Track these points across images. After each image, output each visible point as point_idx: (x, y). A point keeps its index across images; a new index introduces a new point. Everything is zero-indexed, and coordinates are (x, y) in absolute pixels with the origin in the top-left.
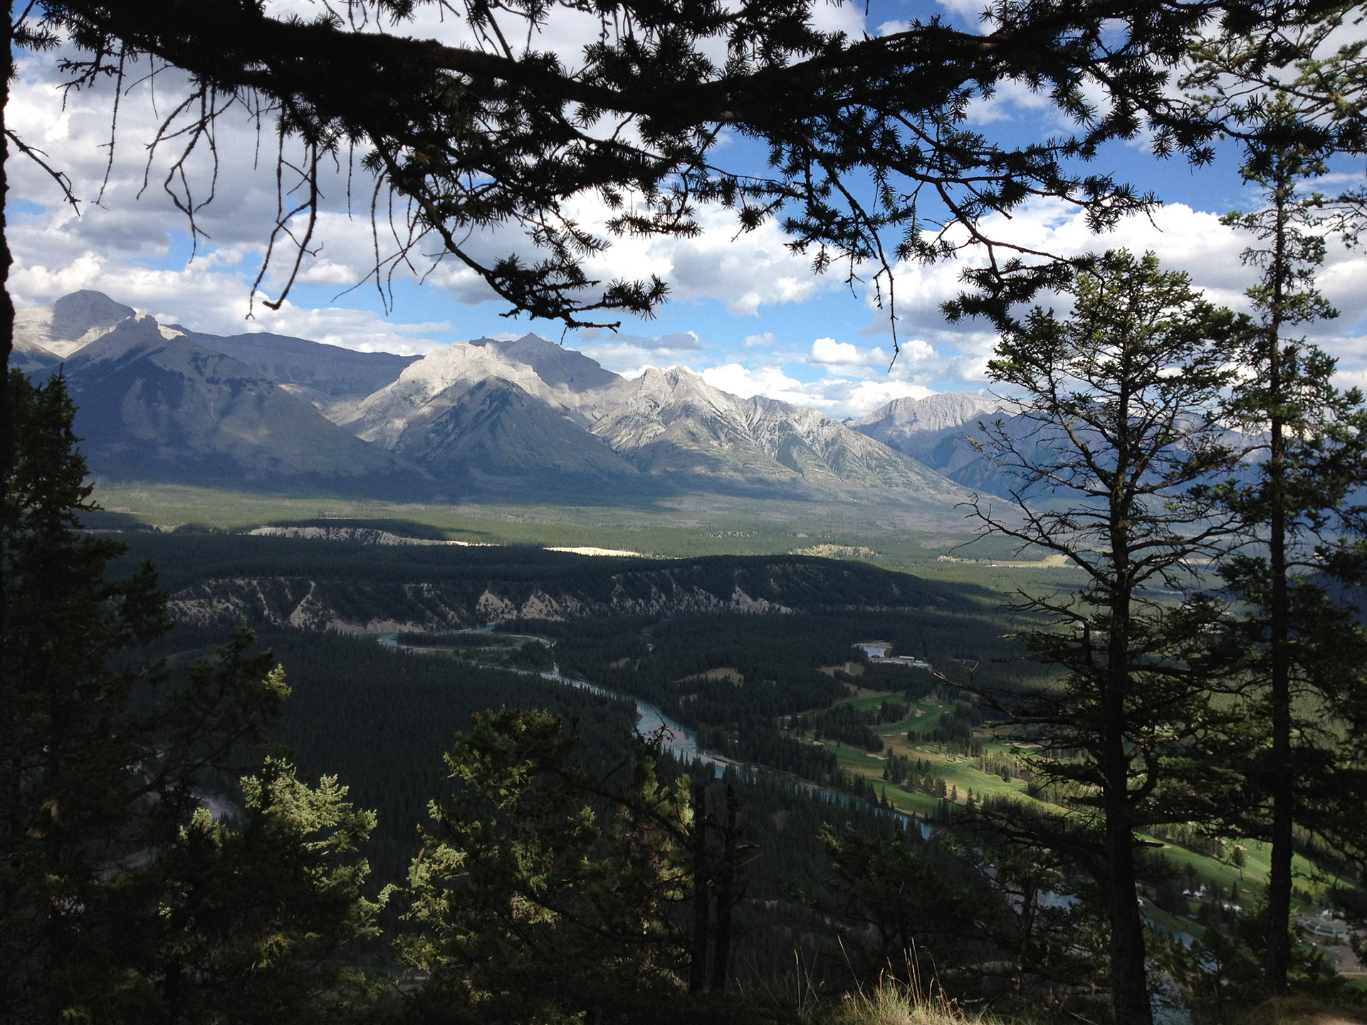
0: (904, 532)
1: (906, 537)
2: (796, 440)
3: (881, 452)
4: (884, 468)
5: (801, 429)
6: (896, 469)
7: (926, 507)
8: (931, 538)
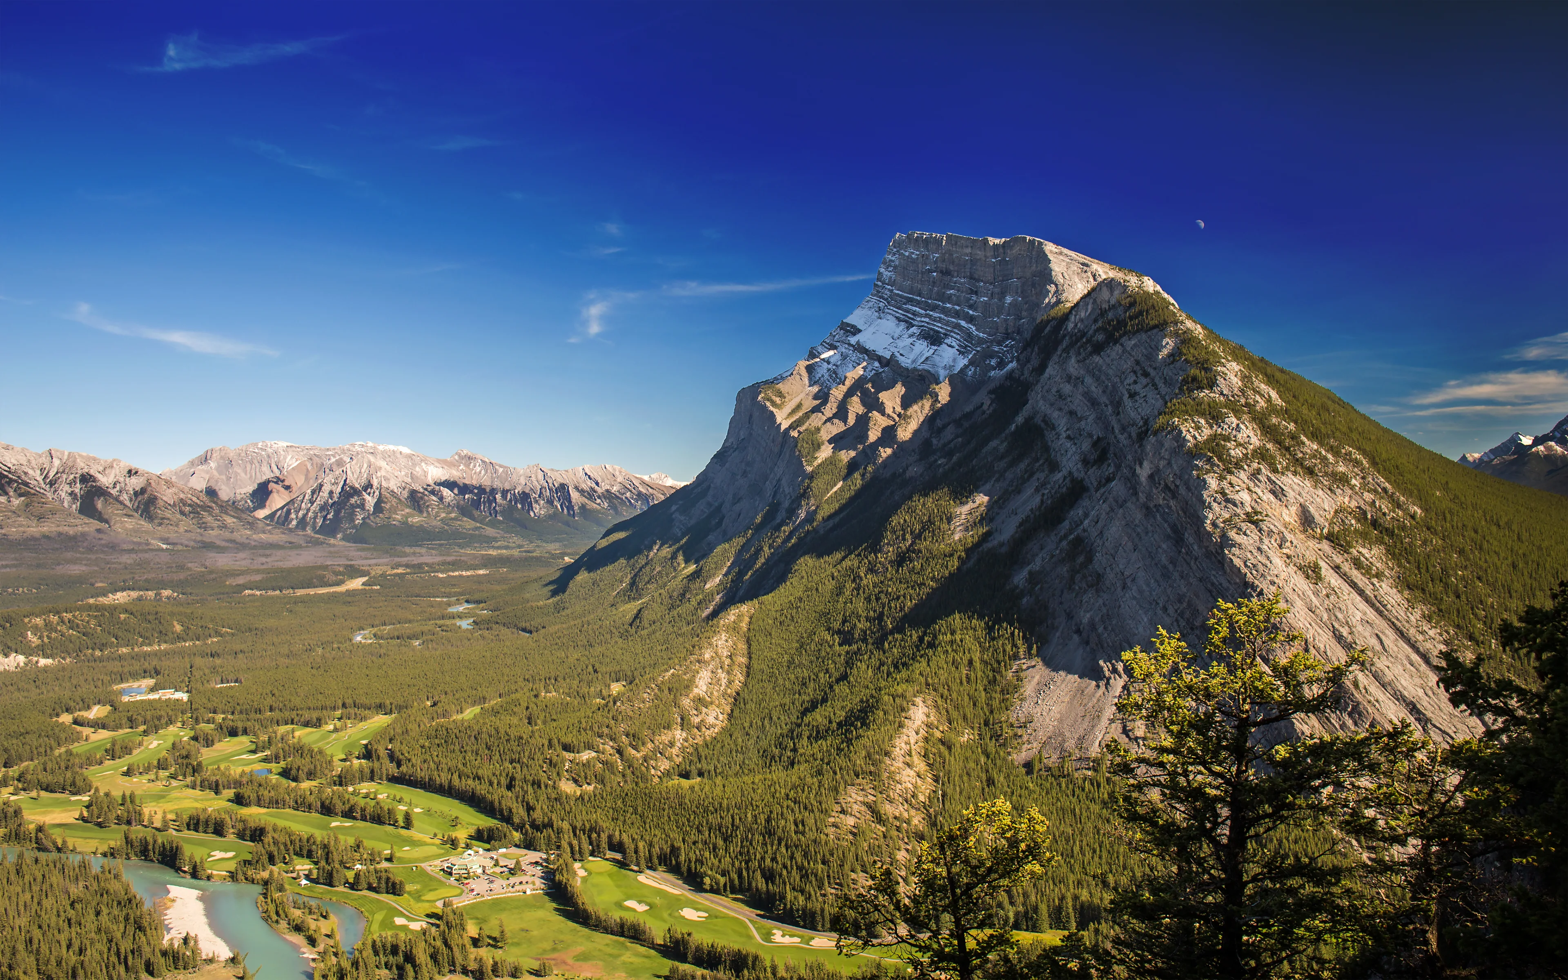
0: (211, 572)
1: (214, 576)
2: (101, 492)
3: (194, 499)
4: (198, 513)
5: (105, 480)
6: (211, 514)
7: (241, 546)
8: (238, 575)
